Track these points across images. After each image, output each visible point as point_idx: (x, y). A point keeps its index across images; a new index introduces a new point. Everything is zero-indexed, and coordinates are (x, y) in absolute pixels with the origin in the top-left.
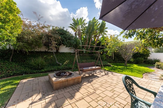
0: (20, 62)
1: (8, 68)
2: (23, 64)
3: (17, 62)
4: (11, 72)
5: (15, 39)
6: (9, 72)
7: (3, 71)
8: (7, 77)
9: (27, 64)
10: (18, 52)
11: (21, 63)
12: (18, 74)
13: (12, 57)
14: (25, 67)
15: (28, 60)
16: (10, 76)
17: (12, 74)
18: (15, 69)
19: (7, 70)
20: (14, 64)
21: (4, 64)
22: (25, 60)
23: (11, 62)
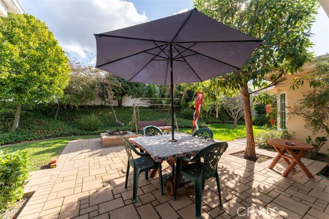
0: (66, 121)
1: (54, 127)
2: (71, 123)
3: (63, 121)
4: (58, 132)
5: (62, 91)
6: (55, 132)
7: (50, 131)
8: (54, 137)
9: (76, 123)
10: (65, 108)
11: (68, 122)
12: (66, 134)
13: (59, 113)
14: (74, 126)
15: (77, 118)
17: (59, 134)
18: (62, 128)
19: (53, 130)
20: (60, 123)
21: (49, 123)
22: (73, 118)
23: (57, 121)
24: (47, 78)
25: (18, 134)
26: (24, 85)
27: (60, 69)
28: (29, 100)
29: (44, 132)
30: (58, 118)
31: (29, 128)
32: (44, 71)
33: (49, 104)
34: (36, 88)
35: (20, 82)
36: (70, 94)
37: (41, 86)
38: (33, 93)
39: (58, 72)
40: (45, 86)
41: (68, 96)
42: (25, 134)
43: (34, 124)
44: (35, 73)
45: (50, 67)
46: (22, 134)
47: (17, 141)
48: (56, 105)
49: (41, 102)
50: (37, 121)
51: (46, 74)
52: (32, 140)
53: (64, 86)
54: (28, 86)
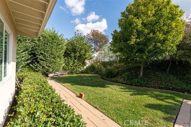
0: (178, 76)
1: (166, 80)
2: (183, 78)
3: (174, 75)
4: (170, 85)
5: (175, 48)
6: (167, 85)
7: (162, 82)
8: (166, 89)
9: (188, 79)
10: (177, 63)
11: (180, 76)
12: (178, 89)
13: (170, 68)
14: (186, 82)
15: (190, 74)
16: (169, 90)
17: (171, 88)
18: (174, 83)
19: (166, 82)
20: (172, 77)
21: (162, 76)
22: (185, 73)
23: (169, 74)
24: (161, 36)
25: (142, 80)
26: (144, 46)
27: (174, 24)
28: (148, 58)
29: (158, 83)
30: (169, 72)
31: (148, 78)
32: (158, 31)
33: (162, 60)
34: (151, 47)
35: (142, 44)
36: (183, 49)
37: (155, 45)
38: (149, 52)
39: (172, 28)
40: (159, 44)
41: (181, 52)
42: (146, 81)
43: (151, 75)
44: (151, 35)
45: (164, 25)
46: (144, 81)
47: (141, 86)
48: (168, 61)
49: (155, 59)
50: (153, 73)
51: (160, 33)
52: (149, 87)
53: (177, 42)
54: (146, 46)
